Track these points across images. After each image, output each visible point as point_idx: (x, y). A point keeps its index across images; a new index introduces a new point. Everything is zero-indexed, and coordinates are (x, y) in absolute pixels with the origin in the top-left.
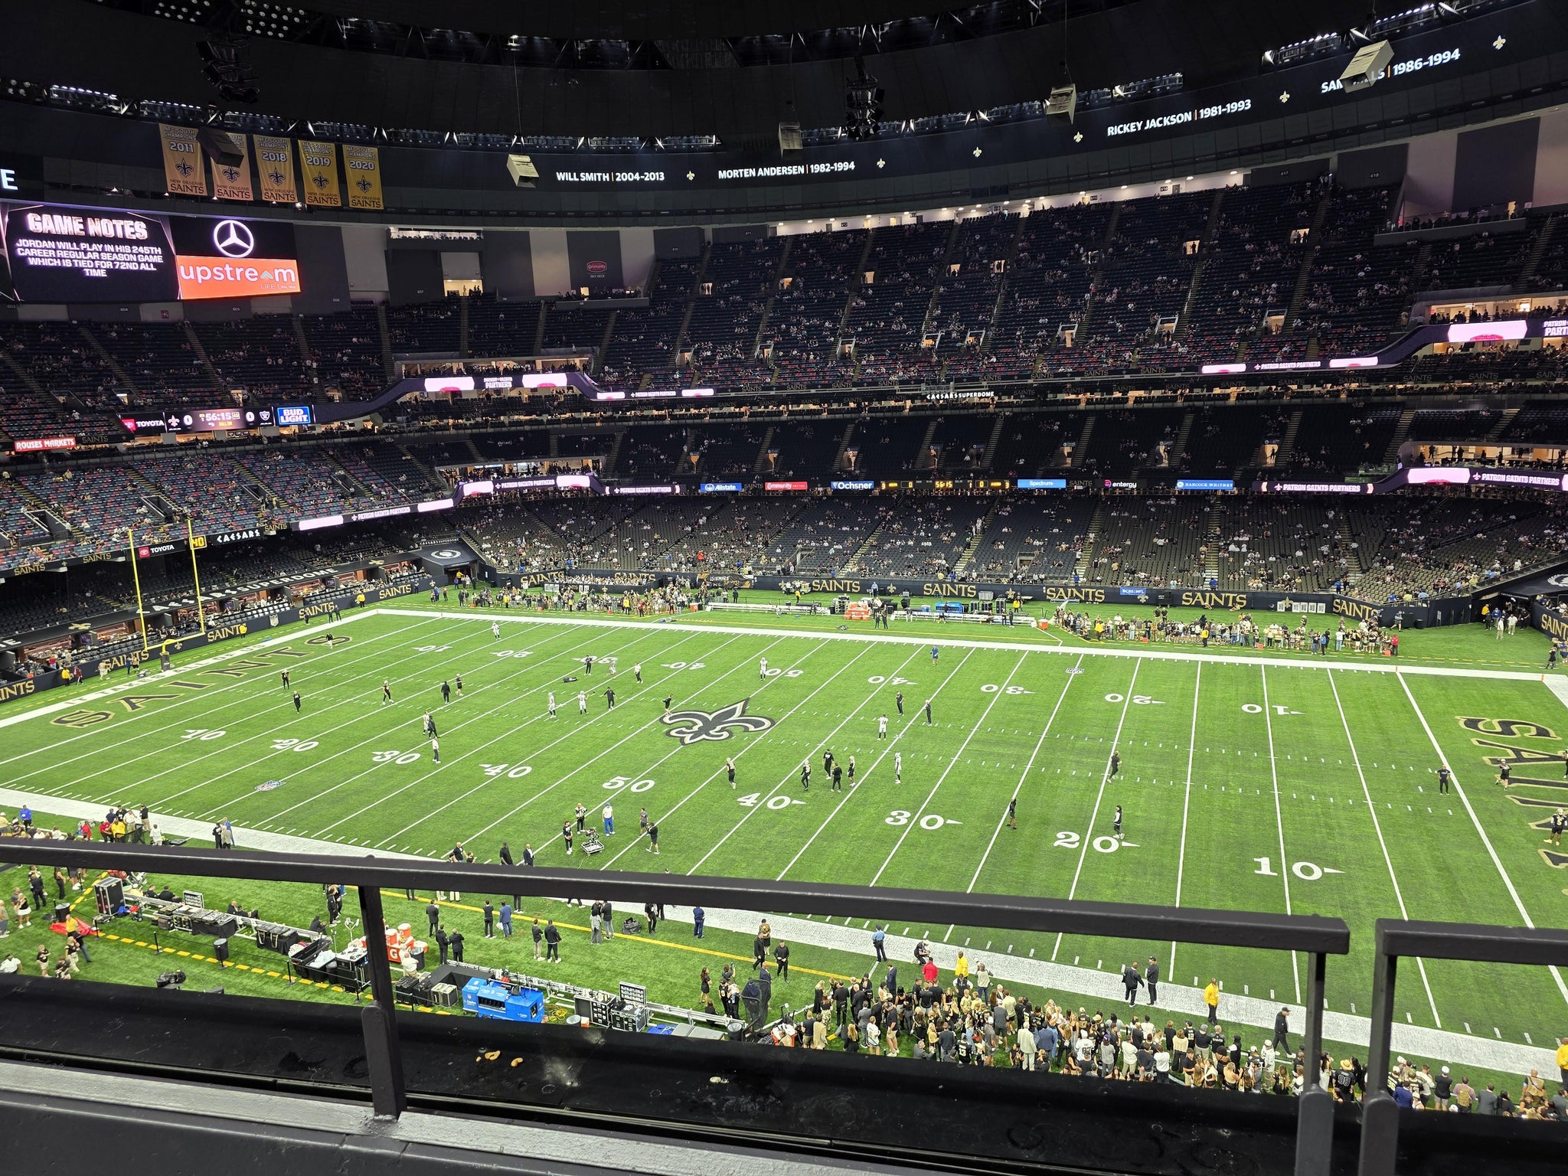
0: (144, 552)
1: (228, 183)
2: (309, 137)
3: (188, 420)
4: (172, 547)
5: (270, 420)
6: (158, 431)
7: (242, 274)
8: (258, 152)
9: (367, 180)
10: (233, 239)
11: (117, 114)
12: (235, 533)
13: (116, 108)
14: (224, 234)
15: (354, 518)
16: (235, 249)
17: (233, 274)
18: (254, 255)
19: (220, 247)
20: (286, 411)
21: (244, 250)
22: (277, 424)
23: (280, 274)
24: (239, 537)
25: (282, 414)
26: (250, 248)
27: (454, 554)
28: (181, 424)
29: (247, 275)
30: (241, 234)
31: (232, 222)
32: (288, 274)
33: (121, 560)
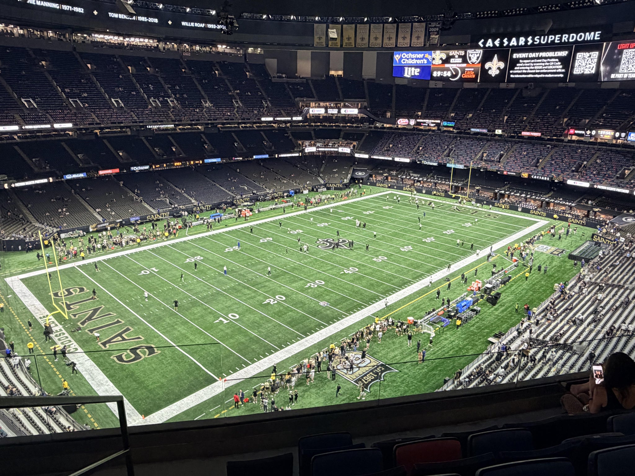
3: (594, 132)
5: (625, 137)
6: (581, 135)
12: (539, 176)
15: (595, 186)
22: (626, 140)
24: (540, 178)
28: (591, 134)
33: (499, 173)
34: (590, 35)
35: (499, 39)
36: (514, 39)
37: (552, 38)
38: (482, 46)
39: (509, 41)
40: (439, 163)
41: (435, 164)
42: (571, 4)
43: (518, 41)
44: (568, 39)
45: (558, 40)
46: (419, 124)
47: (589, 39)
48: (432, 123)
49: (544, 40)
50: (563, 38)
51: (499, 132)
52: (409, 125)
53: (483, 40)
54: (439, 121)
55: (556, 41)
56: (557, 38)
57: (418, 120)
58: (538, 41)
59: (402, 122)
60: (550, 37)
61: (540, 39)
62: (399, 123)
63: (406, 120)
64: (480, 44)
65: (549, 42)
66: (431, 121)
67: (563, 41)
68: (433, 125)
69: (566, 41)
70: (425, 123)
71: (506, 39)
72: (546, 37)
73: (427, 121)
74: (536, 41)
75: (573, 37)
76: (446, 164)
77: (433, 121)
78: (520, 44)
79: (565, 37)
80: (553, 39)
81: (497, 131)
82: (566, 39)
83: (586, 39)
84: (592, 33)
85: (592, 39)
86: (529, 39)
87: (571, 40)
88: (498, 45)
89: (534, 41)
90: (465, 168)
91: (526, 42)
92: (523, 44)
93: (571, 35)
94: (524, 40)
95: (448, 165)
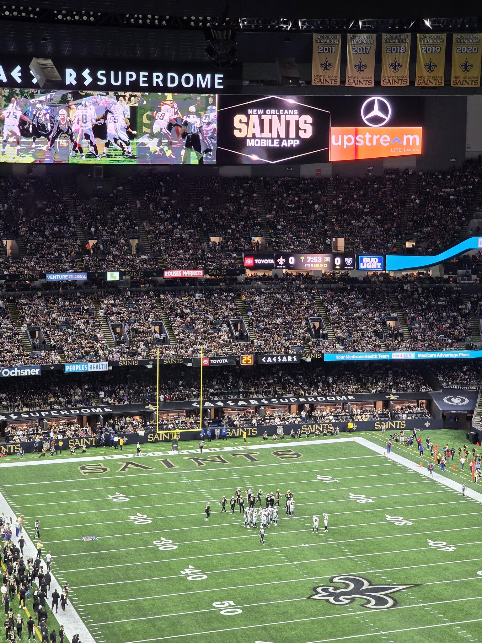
0: (206, 362)
1: (357, 74)
2: (427, 30)
4: (226, 361)
5: (352, 265)
6: (269, 267)
7: (378, 140)
8: (384, 47)
9: (470, 62)
10: (376, 112)
11: (286, 31)
12: (277, 356)
13: (285, 26)
14: (370, 108)
16: (376, 120)
17: (371, 140)
18: (390, 124)
19: (364, 119)
20: (365, 259)
21: (382, 120)
22: (357, 269)
23: (408, 140)
24: (280, 360)
25: (362, 261)
26: (388, 119)
27: (463, 401)
28: (286, 264)
29: (382, 141)
30: (383, 108)
31: (376, 98)
32: (414, 139)
33: (189, 365)
34: (204, 78)
35: (18, 68)
37: (131, 76)
40: (42, 368)
41: (35, 372)
42: (189, 20)
43: (63, 76)
44: (165, 81)
45: (144, 82)
47: (204, 86)
49: (116, 80)
50: (155, 80)
51: (113, 276)
55: (141, 84)
56: (142, 79)
58: (104, 79)
60: (128, 73)
61: (107, 76)
65: (128, 84)
67: (155, 85)
69: (161, 85)
72: (120, 73)
74: (102, 81)
75: (173, 79)
76: (61, 367)
78: (67, 83)
79: (158, 77)
80: (134, 78)
82: (159, 81)
83: (198, 86)
84: (208, 76)
85: (209, 86)
86: (86, 73)
87: (169, 85)
88: (19, 81)
89: (96, 79)
90: (111, 368)
91: (80, 79)
92: (74, 83)
93: (169, 75)
94: (74, 75)
95: (69, 368)
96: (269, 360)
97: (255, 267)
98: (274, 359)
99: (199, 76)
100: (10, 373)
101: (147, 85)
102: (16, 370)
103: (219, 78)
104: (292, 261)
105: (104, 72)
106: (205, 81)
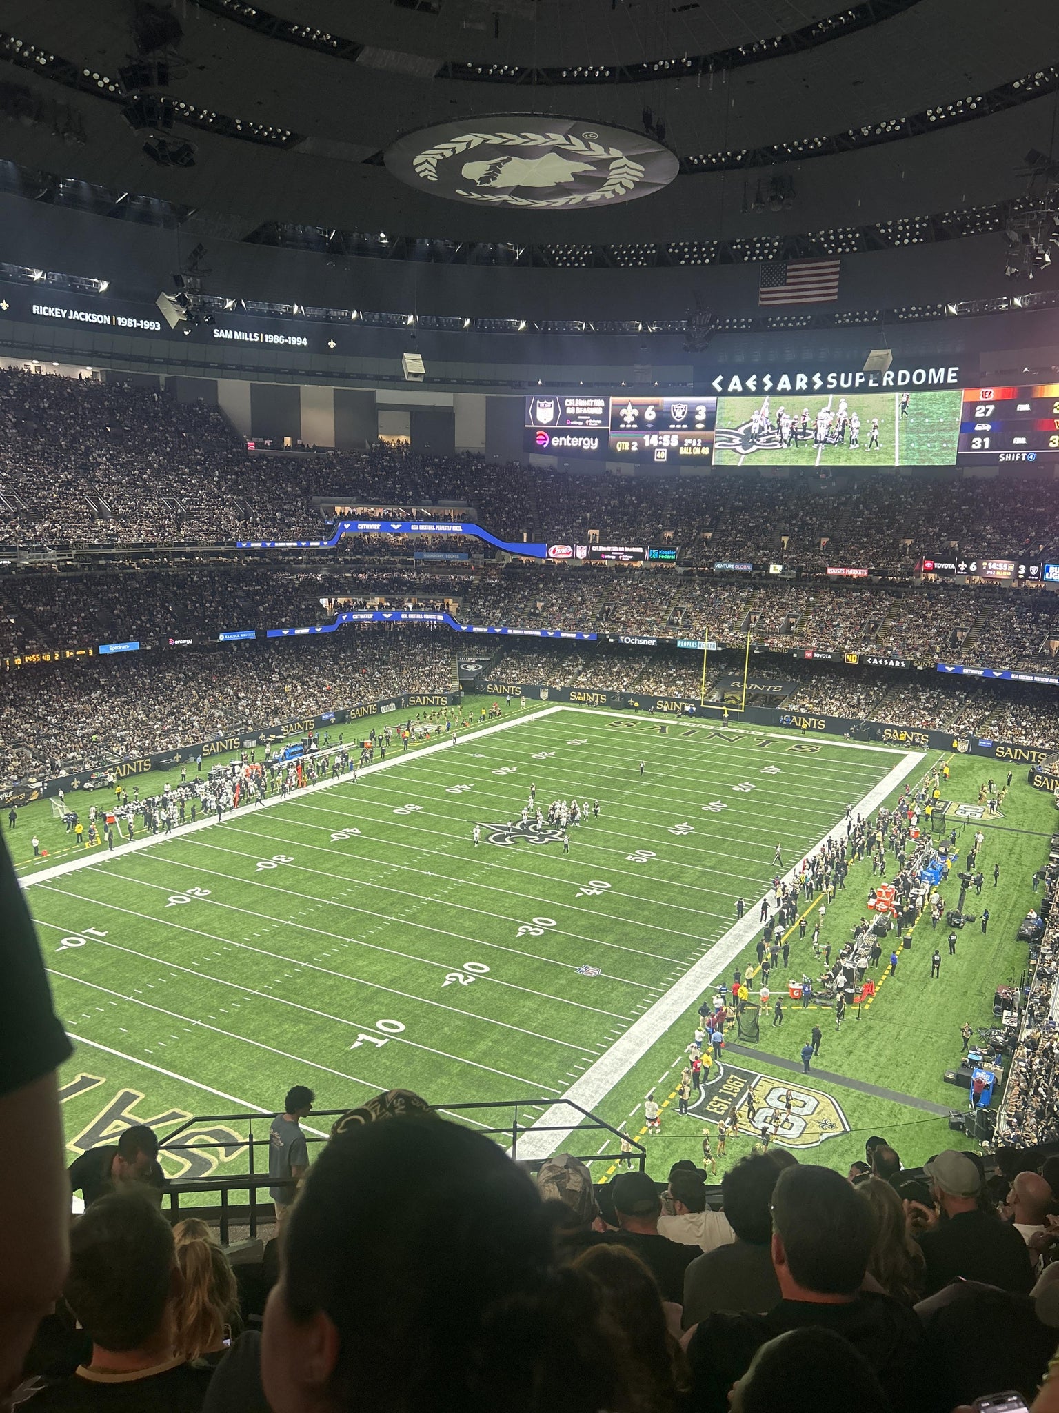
5: (1037, 575)
6: (949, 572)
22: (1042, 580)
24: (886, 663)
25: (1048, 571)
28: (967, 569)
33: (795, 655)
34: (937, 373)
35: (754, 377)
36: (785, 378)
37: (861, 377)
38: (719, 389)
39: (775, 380)
40: (658, 639)
41: (652, 643)
43: (793, 382)
44: (895, 380)
46: (597, 555)
47: (936, 381)
48: (626, 553)
49: (846, 382)
50: (885, 379)
51: (775, 569)
52: (574, 557)
53: (720, 378)
54: (640, 550)
55: (871, 385)
57: (595, 548)
58: (835, 382)
59: (559, 552)
60: (858, 375)
61: (838, 379)
62: (551, 555)
63: (569, 548)
64: (716, 384)
65: (857, 385)
66: (622, 549)
67: (885, 384)
68: (628, 558)
69: (891, 383)
70: (609, 553)
71: (768, 376)
72: (850, 375)
73: (615, 549)
74: (832, 384)
75: (904, 377)
76: (675, 641)
77: (627, 549)
78: (798, 388)
79: (889, 376)
80: (864, 380)
81: (772, 567)
82: (890, 379)
83: (930, 382)
84: (942, 371)
85: (942, 381)
86: (816, 378)
87: (900, 383)
88: (753, 389)
89: (826, 382)
90: (720, 649)
91: (810, 383)
92: (805, 387)
93: (901, 373)
94: (805, 379)
95: (680, 644)
96: (875, 661)
97: (934, 570)
98: (881, 662)
99: (932, 371)
100: (631, 641)
101: (877, 385)
102: (636, 639)
103: (953, 372)
104: (973, 567)
105: (835, 375)
106: (936, 376)
